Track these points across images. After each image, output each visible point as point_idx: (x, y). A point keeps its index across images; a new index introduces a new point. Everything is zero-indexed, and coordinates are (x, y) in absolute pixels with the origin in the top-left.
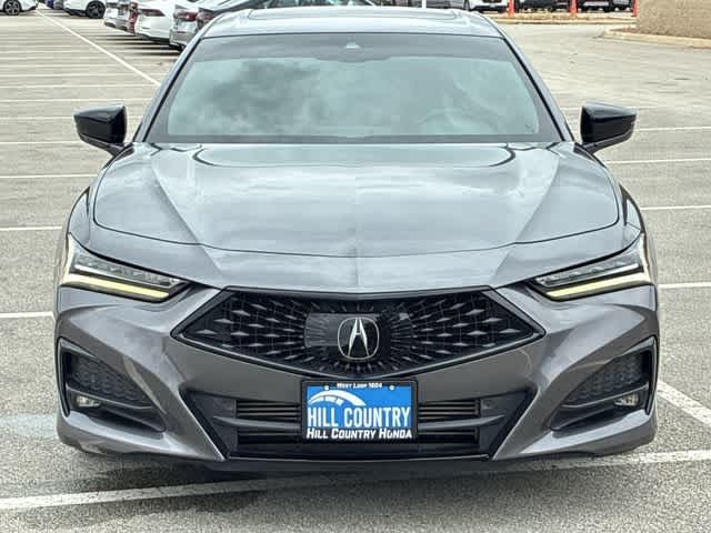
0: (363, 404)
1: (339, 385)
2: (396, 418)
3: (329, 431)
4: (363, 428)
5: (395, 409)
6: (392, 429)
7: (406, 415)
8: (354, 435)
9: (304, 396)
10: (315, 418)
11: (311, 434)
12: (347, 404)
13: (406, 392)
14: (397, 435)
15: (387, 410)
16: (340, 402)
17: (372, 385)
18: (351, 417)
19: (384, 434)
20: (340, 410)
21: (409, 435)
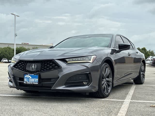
0: (31, 78)
1: (28, 74)
2: (36, 80)
3: (27, 82)
4: (31, 82)
5: (36, 79)
6: (35, 82)
7: (37, 80)
8: (30, 83)
9: (24, 76)
10: (25, 80)
11: (25, 83)
12: (29, 78)
13: (37, 76)
14: (36, 83)
15: (35, 79)
16: (28, 77)
17: (32, 75)
18: (30, 80)
19: (34, 83)
20: (28, 79)
21: (37, 84)
